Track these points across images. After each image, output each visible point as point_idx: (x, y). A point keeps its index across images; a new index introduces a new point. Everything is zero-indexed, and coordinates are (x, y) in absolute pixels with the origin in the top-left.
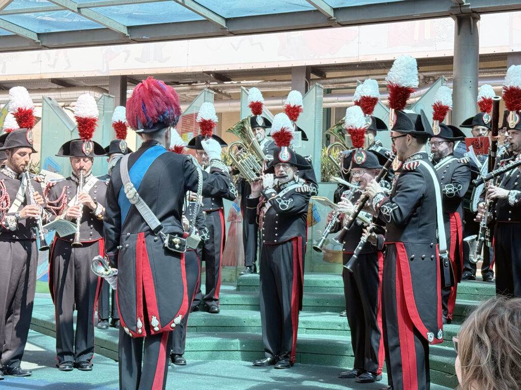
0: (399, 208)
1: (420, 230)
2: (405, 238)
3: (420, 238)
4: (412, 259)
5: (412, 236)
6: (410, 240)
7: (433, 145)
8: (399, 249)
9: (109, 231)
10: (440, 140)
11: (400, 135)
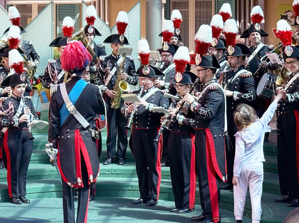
0: (210, 111)
1: (218, 121)
2: (211, 126)
3: (217, 126)
4: (215, 138)
5: (214, 125)
6: (213, 128)
7: (164, 57)
8: (207, 132)
9: (55, 128)
10: (168, 54)
11: (203, 68)
